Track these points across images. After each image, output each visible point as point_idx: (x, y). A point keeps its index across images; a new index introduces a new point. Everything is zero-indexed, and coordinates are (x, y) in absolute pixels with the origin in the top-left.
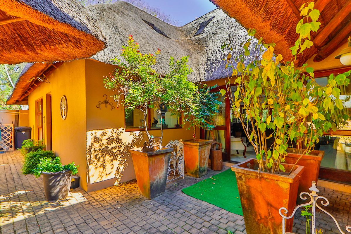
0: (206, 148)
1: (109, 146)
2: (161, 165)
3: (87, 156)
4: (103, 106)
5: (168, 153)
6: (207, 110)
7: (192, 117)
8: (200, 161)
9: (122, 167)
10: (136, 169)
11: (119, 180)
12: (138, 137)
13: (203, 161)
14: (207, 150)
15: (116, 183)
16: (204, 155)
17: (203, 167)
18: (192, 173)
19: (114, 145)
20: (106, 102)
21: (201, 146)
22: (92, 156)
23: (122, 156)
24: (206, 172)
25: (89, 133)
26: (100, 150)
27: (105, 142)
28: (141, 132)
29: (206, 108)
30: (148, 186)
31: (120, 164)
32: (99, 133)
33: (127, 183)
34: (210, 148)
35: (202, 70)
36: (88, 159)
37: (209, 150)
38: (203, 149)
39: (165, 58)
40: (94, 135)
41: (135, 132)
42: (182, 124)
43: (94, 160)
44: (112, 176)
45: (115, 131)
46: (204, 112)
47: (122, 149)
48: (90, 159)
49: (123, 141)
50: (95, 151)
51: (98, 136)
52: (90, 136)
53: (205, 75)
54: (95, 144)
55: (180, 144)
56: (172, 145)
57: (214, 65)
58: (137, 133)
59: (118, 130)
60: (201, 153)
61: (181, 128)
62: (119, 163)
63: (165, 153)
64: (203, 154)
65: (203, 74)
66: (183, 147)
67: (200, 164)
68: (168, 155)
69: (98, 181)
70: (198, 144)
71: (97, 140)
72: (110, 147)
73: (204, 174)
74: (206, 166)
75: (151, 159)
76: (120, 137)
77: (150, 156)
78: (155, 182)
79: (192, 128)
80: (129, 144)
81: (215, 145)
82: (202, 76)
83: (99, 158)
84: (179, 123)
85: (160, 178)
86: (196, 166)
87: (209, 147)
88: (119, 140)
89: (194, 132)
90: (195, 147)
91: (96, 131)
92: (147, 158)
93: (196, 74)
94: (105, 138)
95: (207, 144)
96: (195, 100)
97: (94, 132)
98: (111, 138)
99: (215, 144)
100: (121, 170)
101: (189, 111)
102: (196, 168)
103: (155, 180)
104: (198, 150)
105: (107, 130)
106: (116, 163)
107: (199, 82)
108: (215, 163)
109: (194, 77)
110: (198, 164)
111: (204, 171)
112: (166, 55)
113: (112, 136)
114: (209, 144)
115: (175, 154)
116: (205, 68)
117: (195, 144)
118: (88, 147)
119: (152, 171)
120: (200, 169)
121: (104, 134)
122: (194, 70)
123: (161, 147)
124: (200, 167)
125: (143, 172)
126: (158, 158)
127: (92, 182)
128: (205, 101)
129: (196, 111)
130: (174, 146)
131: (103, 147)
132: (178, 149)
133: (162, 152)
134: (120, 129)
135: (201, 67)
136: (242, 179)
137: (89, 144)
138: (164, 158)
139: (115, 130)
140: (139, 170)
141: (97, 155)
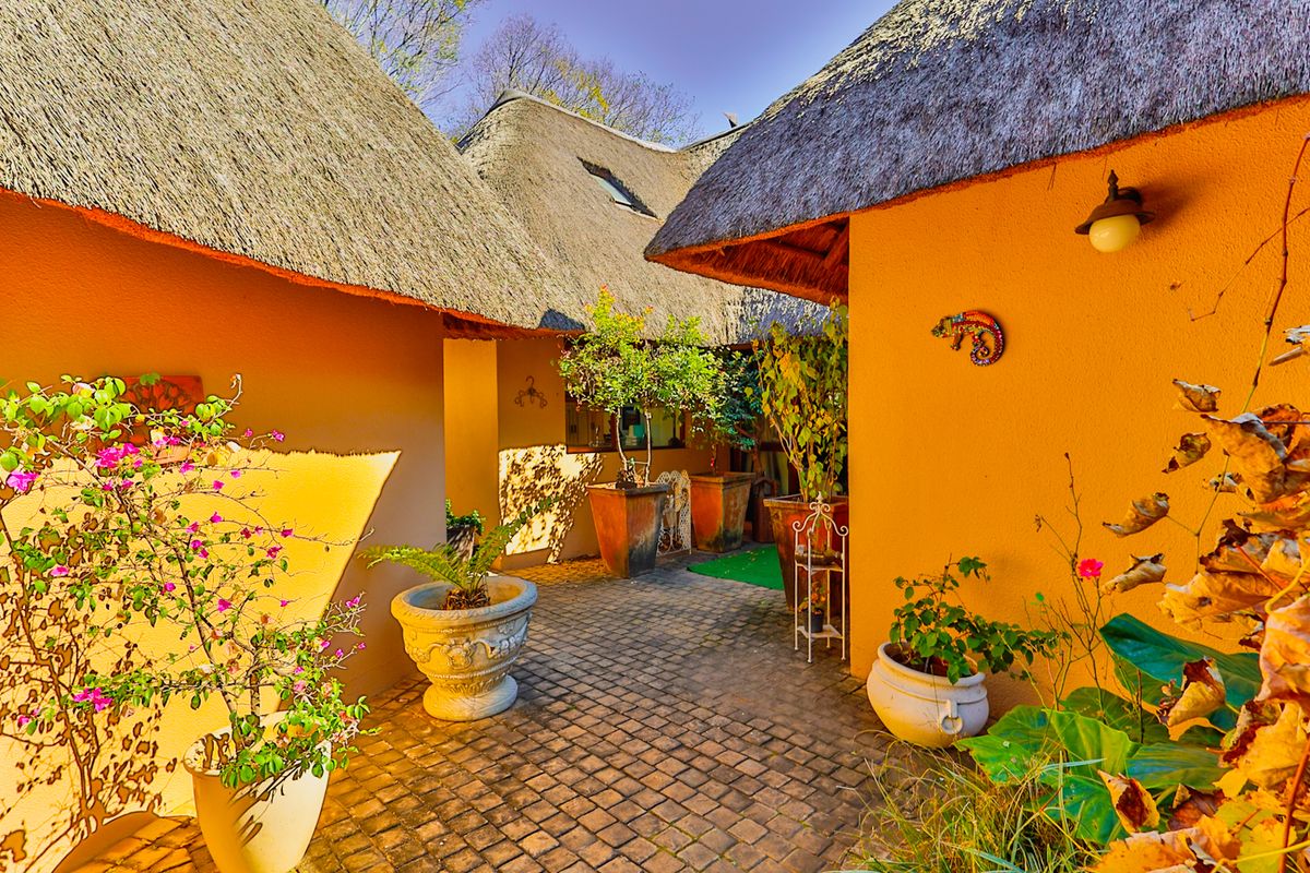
0: (740, 488)
1: (537, 482)
2: (648, 516)
3: (501, 499)
4: (526, 399)
5: (661, 492)
6: (741, 407)
7: (710, 423)
8: (726, 517)
9: (561, 528)
10: (599, 524)
11: (557, 553)
12: (591, 466)
13: (731, 518)
14: (742, 494)
15: (551, 559)
16: (735, 504)
17: (732, 530)
18: (708, 545)
19: (545, 480)
20: (531, 392)
21: (728, 483)
22: (508, 500)
23: (560, 503)
24: (739, 542)
25: (503, 454)
26: (521, 489)
27: (530, 473)
28: (598, 455)
29: (738, 402)
30: (624, 554)
31: (558, 520)
32: (521, 454)
33: (572, 560)
34: (748, 490)
35: (731, 314)
36: (502, 505)
37: (748, 495)
38: (734, 490)
39: (653, 298)
40: (512, 459)
41: (585, 455)
42: (687, 437)
43: (512, 508)
44: (543, 544)
45: (548, 452)
46: (734, 411)
47: (561, 490)
48: (505, 506)
49: (563, 473)
50: (514, 491)
51: (519, 461)
52: (505, 459)
53: (739, 330)
54: (513, 476)
55: (683, 480)
56: (666, 481)
57: (760, 305)
58: (591, 456)
59: (553, 449)
60: (727, 499)
61: (683, 446)
62: (555, 518)
63: (655, 493)
64: (732, 503)
65: (734, 326)
66: (688, 487)
67: (725, 523)
68: (661, 497)
69: (519, 551)
70: (721, 480)
71: (516, 468)
72: (540, 484)
73: (734, 545)
74: (739, 527)
75: (630, 502)
76: (557, 465)
77: (630, 496)
78: (637, 547)
79: (708, 446)
80: (574, 480)
81: (763, 486)
82: (732, 332)
83: (521, 506)
84: (678, 436)
85: (646, 541)
86: (718, 528)
87: (747, 488)
88: (555, 471)
89: (715, 454)
90: (715, 486)
91: (515, 451)
92: (625, 499)
93: (719, 327)
94: (530, 465)
95: (741, 481)
96: (715, 386)
97: (511, 452)
98: (542, 466)
99: (762, 484)
100: (559, 534)
101: (702, 409)
102: (716, 533)
103: (637, 542)
104: (721, 492)
105: (533, 449)
106: (550, 518)
107: (725, 346)
108: (761, 525)
109: (715, 335)
110: (722, 523)
111: (735, 539)
112: (654, 291)
113: (543, 463)
114: (746, 480)
115: (672, 501)
116: (740, 313)
117: (717, 480)
118: (501, 483)
119: (632, 525)
120: (725, 534)
121: (528, 457)
122: (714, 318)
123: (647, 484)
124: (726, 531)
125: (614, 528)
126: (643, 501)
127: (508, 553)
128: (736, 389)
129: (717, 410)
130: (671, 483)
131: (527, 484)
132: (678, 491)
133: (651, 491)
134: (558, 449)
135: (730, 309)
136: (778, 517)
137: (503, 476)
138: (654, 503)
139: (549, 448)
140: (606, 525)
141: (516, 500)
